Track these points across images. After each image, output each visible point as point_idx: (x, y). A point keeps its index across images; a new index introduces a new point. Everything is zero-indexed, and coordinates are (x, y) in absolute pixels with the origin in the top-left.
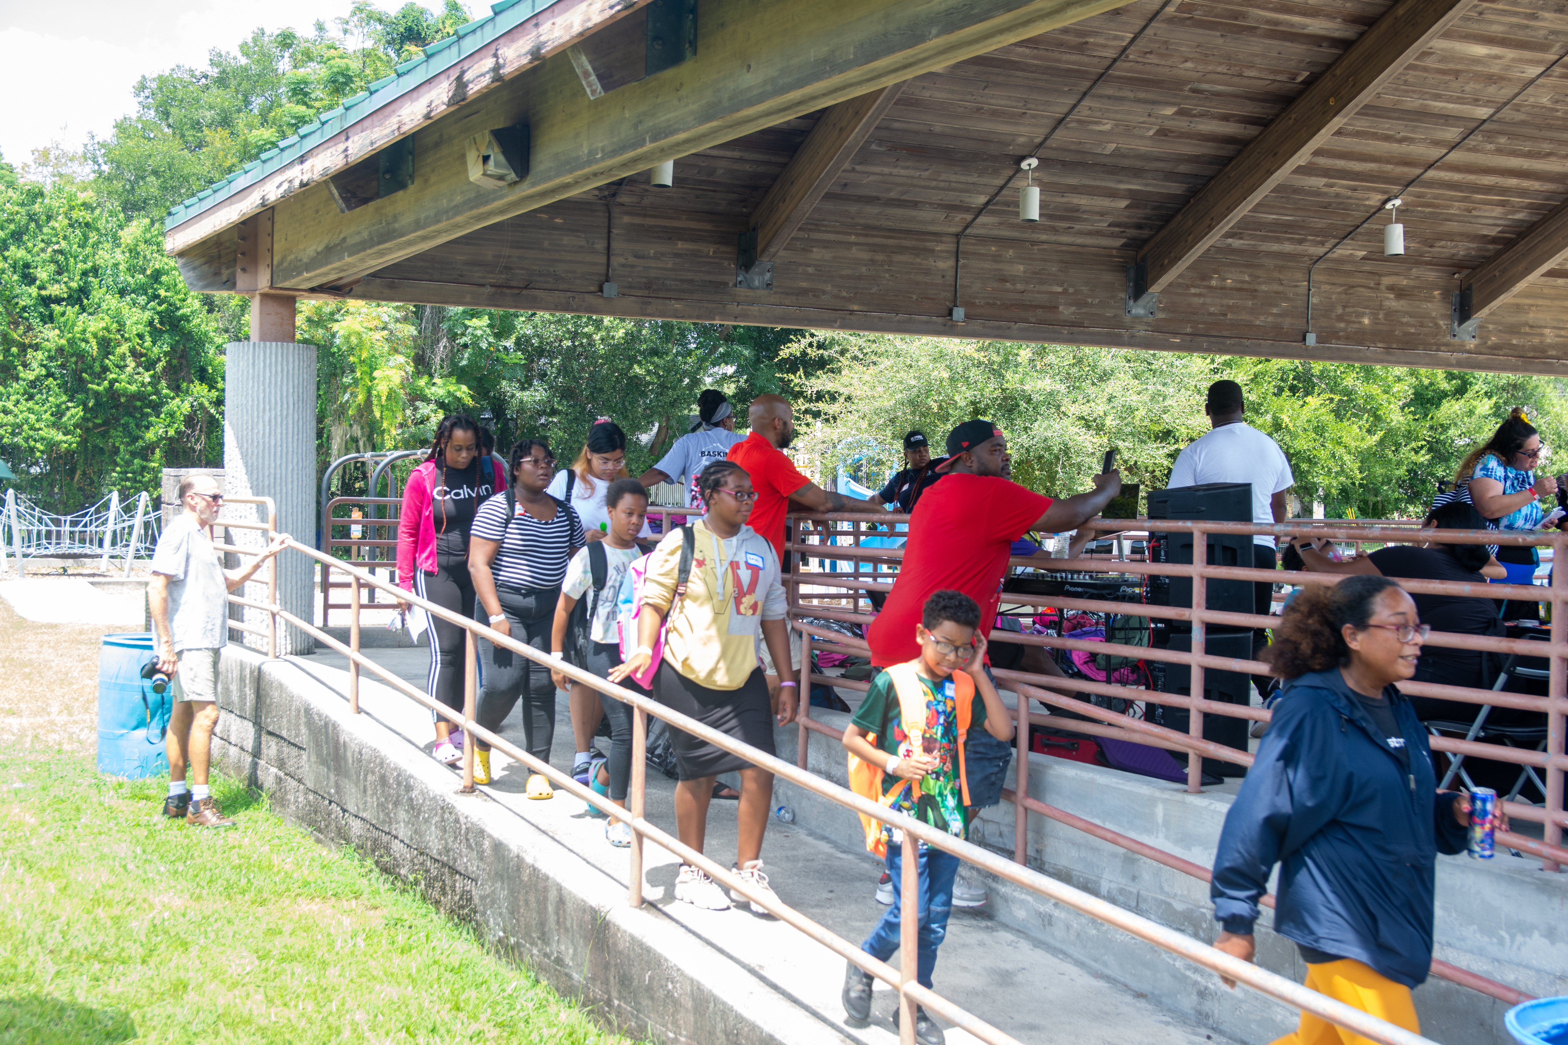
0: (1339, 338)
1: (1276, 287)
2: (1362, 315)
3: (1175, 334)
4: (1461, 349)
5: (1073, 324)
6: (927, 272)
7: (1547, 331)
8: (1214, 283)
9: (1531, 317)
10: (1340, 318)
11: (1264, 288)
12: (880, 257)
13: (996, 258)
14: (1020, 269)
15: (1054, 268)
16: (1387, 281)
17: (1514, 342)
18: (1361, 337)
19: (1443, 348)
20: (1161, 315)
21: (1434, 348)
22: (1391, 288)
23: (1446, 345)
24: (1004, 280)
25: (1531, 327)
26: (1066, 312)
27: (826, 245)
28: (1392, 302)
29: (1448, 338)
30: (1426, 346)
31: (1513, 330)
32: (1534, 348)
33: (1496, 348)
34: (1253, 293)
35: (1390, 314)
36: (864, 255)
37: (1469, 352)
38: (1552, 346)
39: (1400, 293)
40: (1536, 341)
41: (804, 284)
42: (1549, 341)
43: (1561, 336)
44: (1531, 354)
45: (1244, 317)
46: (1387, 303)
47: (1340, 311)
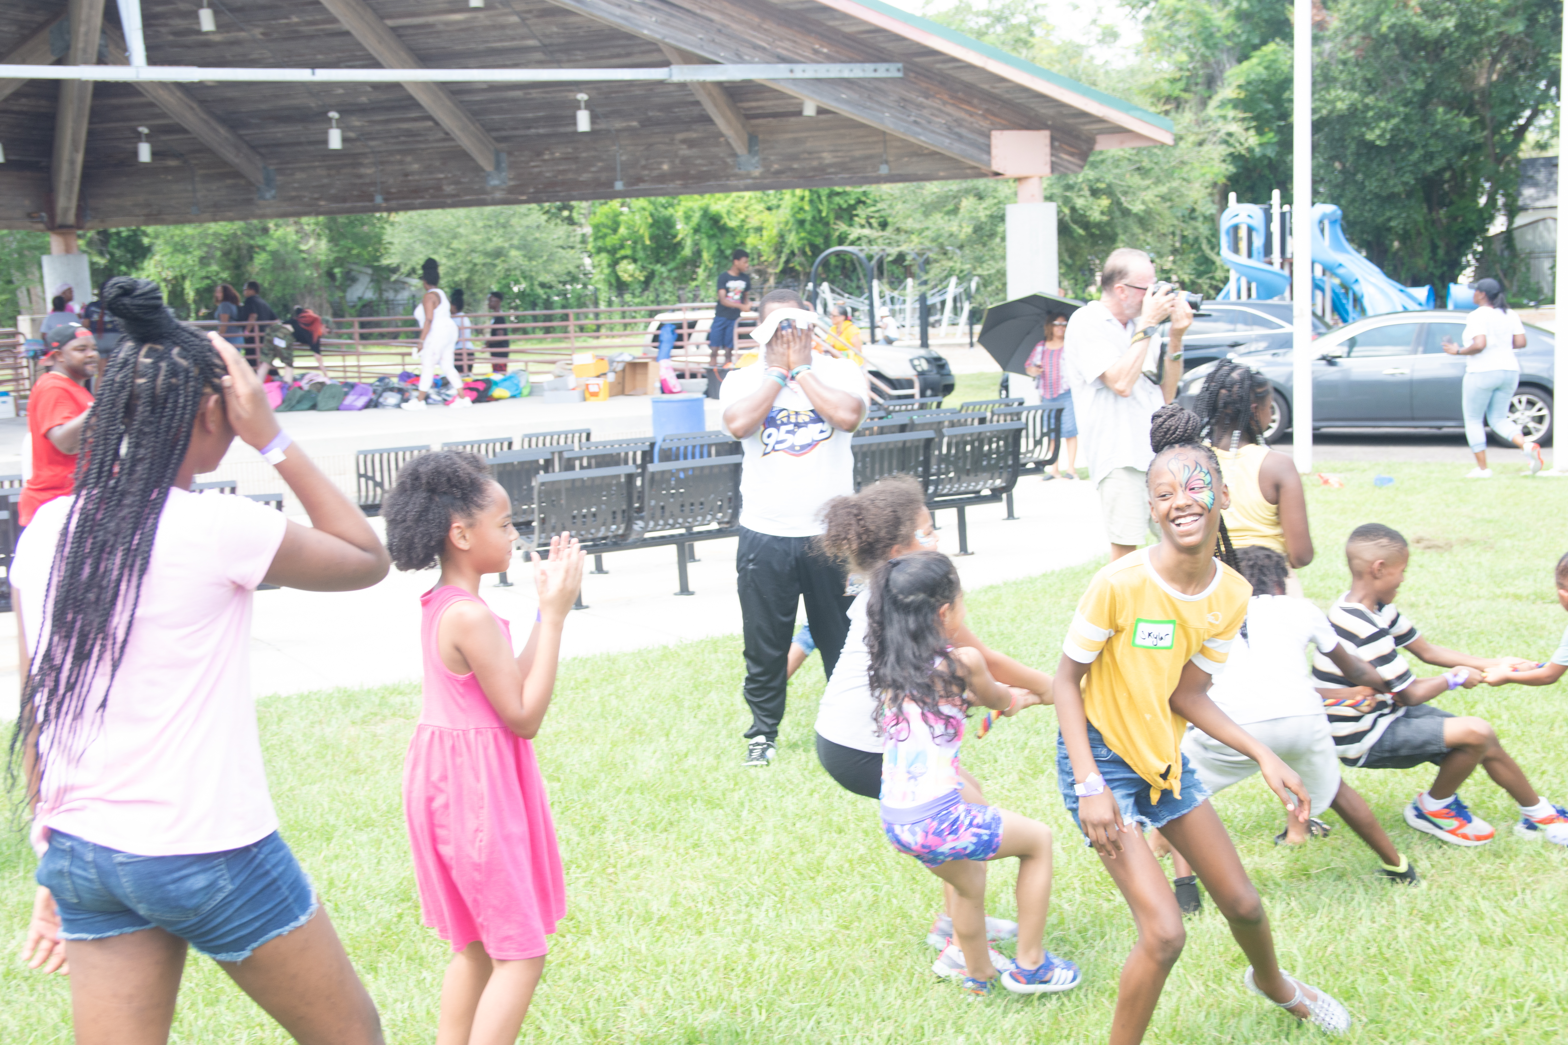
1: (593, 153)
2: (661, 163)
3: (523, 194)
4: (748, 176)
5: (454, 196)
6: (360, 176)
7: (825, 155)
8: (546, 157)
9: (809, 145)
10: (644, 167)
11: (584, 155)
12: (333, 172)
13: (401, 162)
14: (416, 167)
15: (437, 163)
16: (680, 136)
18: (662, 178)
20: (512, 183)
22: (684, 141)
24: (406, 175)
25: (810, 153)
26: (449, 189)
27: (302, 169)
28: (684, 151)
30: (716, 177)
31: (794, 157)
32: (814, 169)
33: (778, 173)
34: (575, 159)
35: (685, 160)
36: (324, 172)
38: (830, 165)
39: (691, 143)
41: (294, 194)
45: (570, 176)
46: (681, 153)
47: (643, 162)
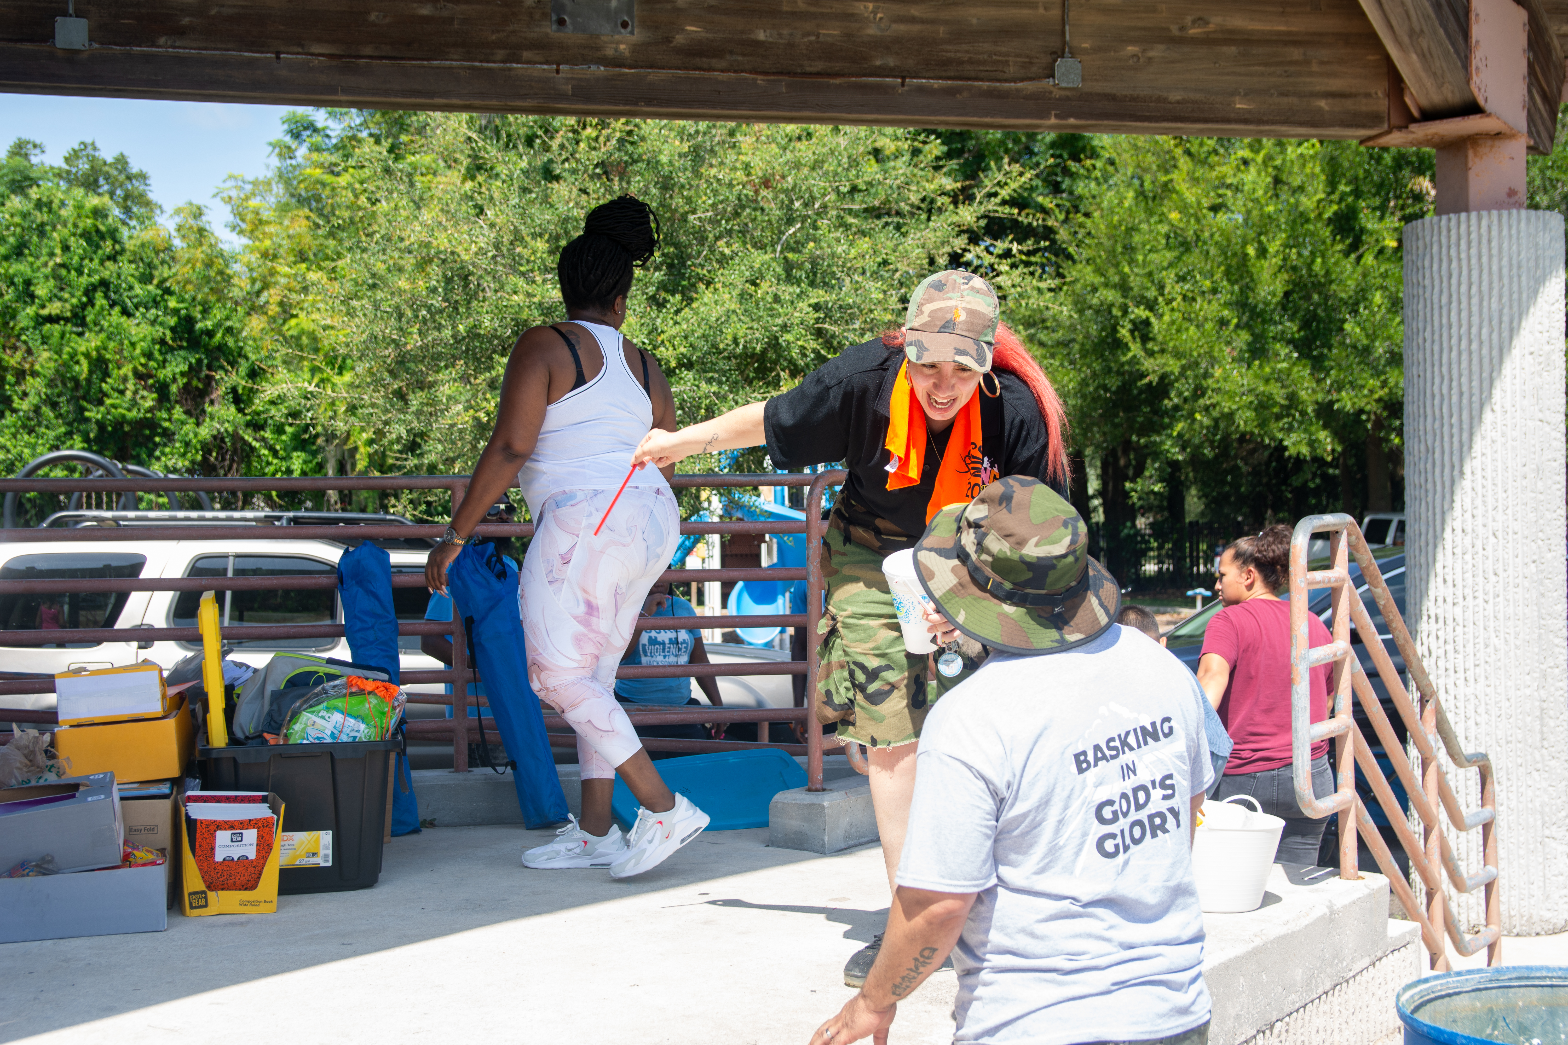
0: (180, 32)
17: (761, 36)
19: (526, 55)
21: (501, 54)
23: (542, 45)
29: (550, 29)
37: (616, 62)
40: (832, 32)
42: (872, 31)
43: (912, 20)
44: (819, 66)
